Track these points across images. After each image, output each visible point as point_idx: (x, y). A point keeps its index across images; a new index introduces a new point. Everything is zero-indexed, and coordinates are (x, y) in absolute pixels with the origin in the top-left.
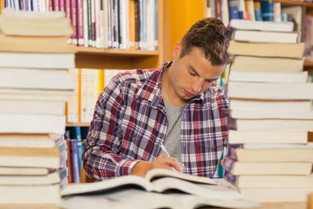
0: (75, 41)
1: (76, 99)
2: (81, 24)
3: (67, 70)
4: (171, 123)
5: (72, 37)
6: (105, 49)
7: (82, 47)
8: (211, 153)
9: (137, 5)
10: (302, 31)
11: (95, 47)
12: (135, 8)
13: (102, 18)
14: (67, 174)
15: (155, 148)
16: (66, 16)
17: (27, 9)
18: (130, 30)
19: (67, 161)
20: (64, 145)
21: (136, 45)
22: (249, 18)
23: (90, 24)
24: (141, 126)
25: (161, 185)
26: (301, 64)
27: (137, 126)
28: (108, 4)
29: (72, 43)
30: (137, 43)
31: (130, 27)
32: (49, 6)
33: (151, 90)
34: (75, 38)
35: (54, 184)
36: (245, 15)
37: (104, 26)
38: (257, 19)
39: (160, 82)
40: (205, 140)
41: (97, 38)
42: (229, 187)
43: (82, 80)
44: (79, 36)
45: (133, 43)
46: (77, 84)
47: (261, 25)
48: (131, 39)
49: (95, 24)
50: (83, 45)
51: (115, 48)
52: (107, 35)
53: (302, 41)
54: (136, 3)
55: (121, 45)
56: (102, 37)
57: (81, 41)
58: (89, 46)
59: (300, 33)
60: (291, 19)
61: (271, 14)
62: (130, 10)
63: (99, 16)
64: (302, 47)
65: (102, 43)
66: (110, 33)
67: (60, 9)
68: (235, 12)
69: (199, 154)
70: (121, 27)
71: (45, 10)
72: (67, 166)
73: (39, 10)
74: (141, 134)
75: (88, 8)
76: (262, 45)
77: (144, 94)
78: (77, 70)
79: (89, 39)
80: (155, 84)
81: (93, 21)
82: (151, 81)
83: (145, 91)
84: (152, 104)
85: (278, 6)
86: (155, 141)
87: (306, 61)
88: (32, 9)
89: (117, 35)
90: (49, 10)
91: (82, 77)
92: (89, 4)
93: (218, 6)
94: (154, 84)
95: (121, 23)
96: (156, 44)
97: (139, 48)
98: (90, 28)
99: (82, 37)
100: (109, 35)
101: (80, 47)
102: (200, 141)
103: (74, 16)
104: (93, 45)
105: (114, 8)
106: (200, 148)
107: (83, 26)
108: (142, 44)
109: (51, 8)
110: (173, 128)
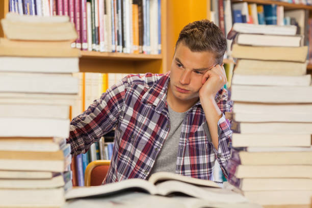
0: (79, 45)
1: (80, 103)
2: (84, 28)
3: (71, 74)
4: (173, 128)
5: (76, 42)
6: (109, 53)
7: (86, 51)
8: (206, 156)
9: (140, 10)
10: (305, 34)
11: (99, 51)
12: (139, 12)
13: (105, 22)
14: (72, 178)
15: (154, 151)
16: (70, 21)
17: (31, 14)
18: (134, 34)
19: (71, 165)
20: (68, 148)
21: (139, 49)
22: (252, 22)
23: (94, 28)
24: (141, 127)
25: (165, 188)
26: (304, 67)
27: (137, 127)
28: (111, 9)
29: (76, 48)
30: (141, 47)
31: (134, 31)
32: (53, 11)
33: (156, 95)
34: (79, 42)
35: (59, 188)
36: (248, 19)
37: (107, 30)
38: (260, 23)
39: (167, 87)
40: (200, 143)
41: (101, 43)
42: (232, 190)
43: (86, 84)
44: (83, 40)
45: (137, 47)
46: (81, 88)
47: (265, 28)
48: (134, 43)
49: (98, 28)
50: (87, 50)
51: (119, 52)
52: (111, 40)
53: (305, 44)
54: (140, 8)
55: (124, 49)
56: (106, 41)
57: (85, 45)
58: (93, 50)
59: (303, 36)
60: (294, 22)
61: (274, 18)
62: (134, 14)
63: (103, 21)
64: (305, 50)
65: (106, 47)
66: (114, 37)
67: (63, 14)
68: (239, 16)
69: (192, 157)
70: (125, 31)
71: (49, 15)
72: (71, 170)
73: (43, 14)
74: (139, 136)
75: (92, 13)
76: (266, 49)
77: (150, 98)
78: (81, 74)
79: (93, 43)
80: (162, 89)
81: (97, 25)
82: (158, 85)
83: (151, 95)
84: (156, 108)
85: (281, 10)
86: (154, 145)
87: (309, 65)
88: (36, 13)
89: (121, 40)
90: (53, 14)
91: (86, 81)
92: (93, 8)
93: (222, 10)
94: (160, 88)
95: (124, 27)
96: (160, 48)
97: (143, 52)
98: (94, 32)
99: (86, 41)
100: (112, 39)
101: (84, 51)
102: (195, 144)
103: (78, 20)
104: (97, 49)
105: (118, 13)
106: (194, 151)
107: (86, 31)
108: (145, 48)
109: (55, 12)
110: (174, 133)
